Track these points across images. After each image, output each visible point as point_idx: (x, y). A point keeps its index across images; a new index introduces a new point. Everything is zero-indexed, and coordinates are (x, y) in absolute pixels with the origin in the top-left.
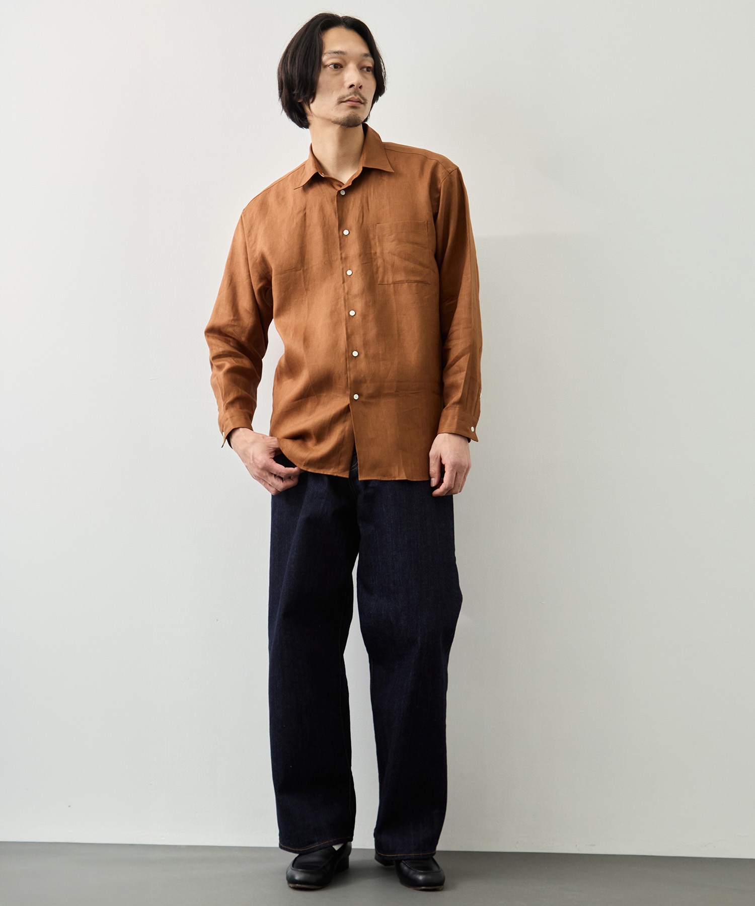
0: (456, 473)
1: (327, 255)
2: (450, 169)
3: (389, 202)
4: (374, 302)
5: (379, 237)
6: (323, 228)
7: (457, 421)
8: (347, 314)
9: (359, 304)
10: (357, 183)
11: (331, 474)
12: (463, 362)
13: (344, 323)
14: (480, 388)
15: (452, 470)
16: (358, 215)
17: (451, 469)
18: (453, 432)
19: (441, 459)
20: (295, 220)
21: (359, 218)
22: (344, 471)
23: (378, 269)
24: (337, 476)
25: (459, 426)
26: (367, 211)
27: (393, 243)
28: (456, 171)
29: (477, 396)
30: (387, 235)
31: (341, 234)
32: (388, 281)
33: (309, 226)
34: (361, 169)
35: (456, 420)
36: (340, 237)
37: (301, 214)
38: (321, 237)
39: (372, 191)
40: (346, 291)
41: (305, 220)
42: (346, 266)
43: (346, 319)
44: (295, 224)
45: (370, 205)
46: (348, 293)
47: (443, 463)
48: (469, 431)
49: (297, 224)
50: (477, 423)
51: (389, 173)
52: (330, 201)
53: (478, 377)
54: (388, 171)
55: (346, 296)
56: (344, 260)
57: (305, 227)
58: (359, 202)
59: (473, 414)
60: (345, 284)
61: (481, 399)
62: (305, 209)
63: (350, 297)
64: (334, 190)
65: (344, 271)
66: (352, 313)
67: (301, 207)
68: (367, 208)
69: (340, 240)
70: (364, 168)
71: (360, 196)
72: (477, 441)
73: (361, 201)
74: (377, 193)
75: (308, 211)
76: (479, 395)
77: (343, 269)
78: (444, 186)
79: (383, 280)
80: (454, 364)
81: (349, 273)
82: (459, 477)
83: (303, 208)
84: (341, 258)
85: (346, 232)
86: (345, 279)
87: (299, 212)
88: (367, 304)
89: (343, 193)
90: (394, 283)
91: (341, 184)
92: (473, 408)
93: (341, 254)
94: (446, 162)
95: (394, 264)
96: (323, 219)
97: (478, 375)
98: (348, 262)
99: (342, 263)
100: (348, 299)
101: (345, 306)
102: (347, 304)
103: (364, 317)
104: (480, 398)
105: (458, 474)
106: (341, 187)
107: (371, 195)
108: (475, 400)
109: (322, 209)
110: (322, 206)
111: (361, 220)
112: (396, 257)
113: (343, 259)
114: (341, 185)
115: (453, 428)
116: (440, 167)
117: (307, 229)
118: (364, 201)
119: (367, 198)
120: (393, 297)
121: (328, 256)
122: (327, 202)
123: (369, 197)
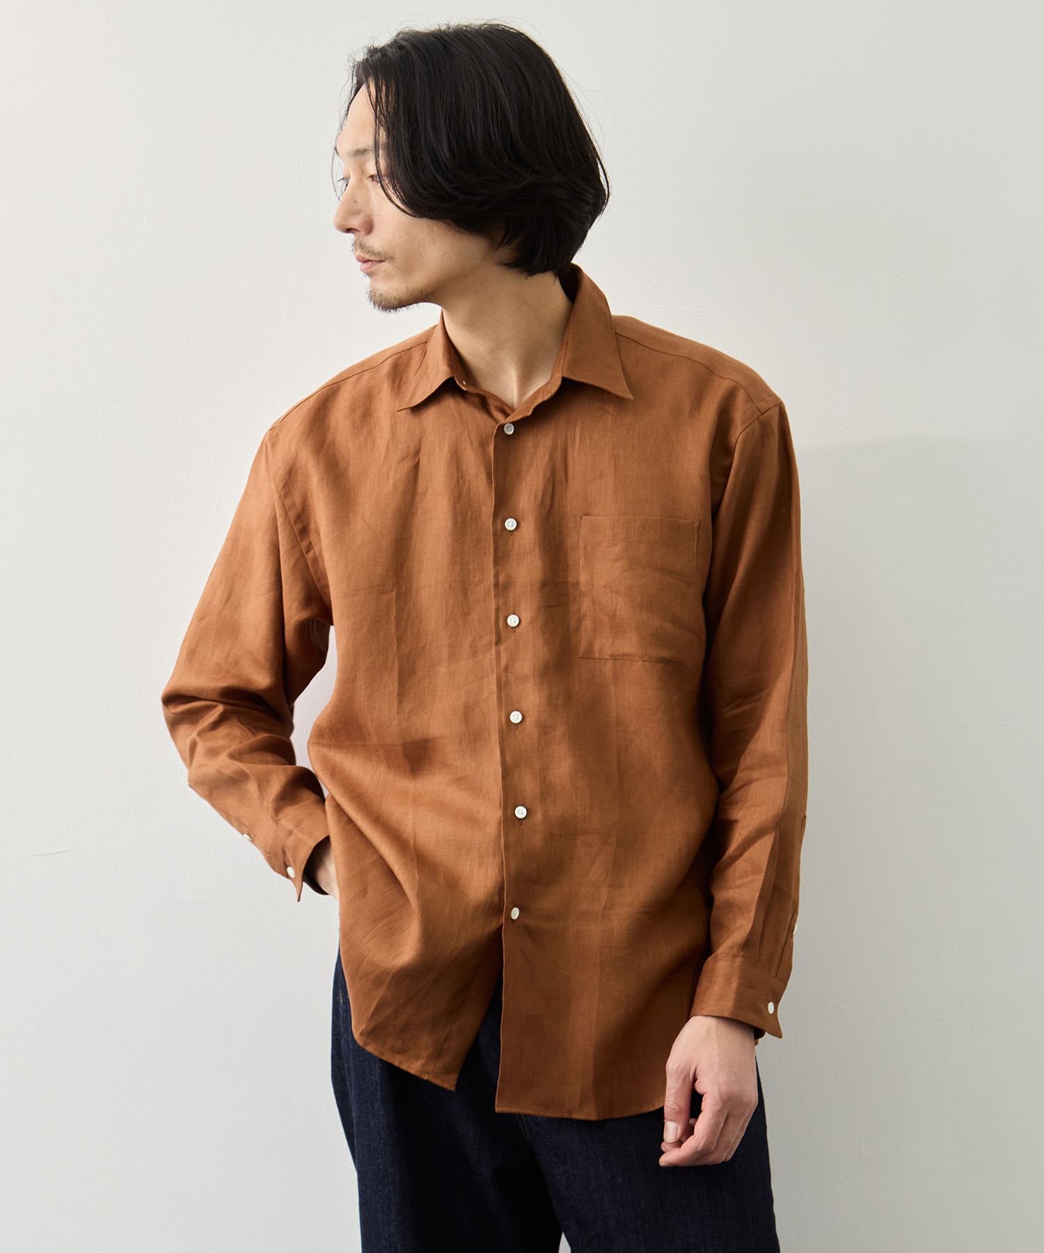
0: (727, 1118)
1: (458, 568)
2: (763, 405)
3: (616, 466)
4: (569, 698)
5: (585, 547)
6: (455, 504)
7: (738, 989)
8: (503, 719)
9: (532, 697)
10: (543, 412)
11: (418, 1074)
12: (761, 852)
13: (495, 739)
14: (795, 911)
15: (720, 1111)
16: (541, 489)
17: (718, 1108)
18: (726, 1015)
19: (695, 1080)
20: (391, 476)
21: (543, 496)
22: (447, 1071)
23: (580, 621)
24: (428, 1082)
25: (740, 1000)
26: (564, 480)
27: (616, 564)
28: (777, 410)
29: (787, 930)
30: (605, 544)
31: (499, 527)
32: (601, 651)
33: (425, 494)
34: (559, 382)
35: (734, 985)
36: (495, 535)
37: (408, 465)
38: (450, 523)
39: (578, 434)
40: (503, 663)
41: (416, 478)
42: (505, 604)
43: (501, 731)
44: (391, 482)
45: (570, 468)
46: (506, 669)
47: (700, 1087)
48: (761, 1012)
49: (395, 484)
50: (782, 994)
51: (619, 401)
52: (476, 445)
53: (793, 886)
54: (620, 394)
55: (504, 674)
56: (502, 588)
57: (414, 494)
58: (547, 457)
59: (773, 974)
60: (502, 648)
61: (794, 938)
62: (417, 452)
63: (511, 677)
64: (489, 420)
65: (500, 615)
66: (516, 717)
67: (408, 447)
68: (563, 474)
69: (496, 542)
70: (564, 380)
71: (549, 443)
72: (780, 1036)
73: (551, 456)
74: (588, 441)
75: (423, 459)
76: (791, 929)
77: (497, 610)
78: (745, 443)
79: (590, 648)
80: (741, 855)
81: (513, 621)
82: (731, 1126)
83: (412, 450)
84: (496, 584)
85: (510, 524)
86: (503, 633)
87: (403, 459)
88: (551, 701)
89: (510, 431)
90: (615, 657)
91: (505, 410)
92: (776, 960)
93: (496, 575)
94: (753, 385)
95: (615, 615)
96: (458, 482)
97: (793, 882)
98: (511, 595)
99: (497, 596)
100: (507, 683)
101: (499, 699)
102: (503, 693)
103: (545, 730)
104: (792, 936)
105: (731, 1120)
106: (507, 415)
107: (574, 441)
108: (783, 941)
109: (456, 460)
110: (456, 451)
111: (548, 501)
112: (620, 599)
113: (500, 586)
114: (508, 411)
115: (727, 1007)
116: (741, 398)
117: (418, 498)
118: (559, 456)
119: (565, 451)
120: (613, 688)
121: (462, 569)
122: (468, 444)
123: (570, 449)
